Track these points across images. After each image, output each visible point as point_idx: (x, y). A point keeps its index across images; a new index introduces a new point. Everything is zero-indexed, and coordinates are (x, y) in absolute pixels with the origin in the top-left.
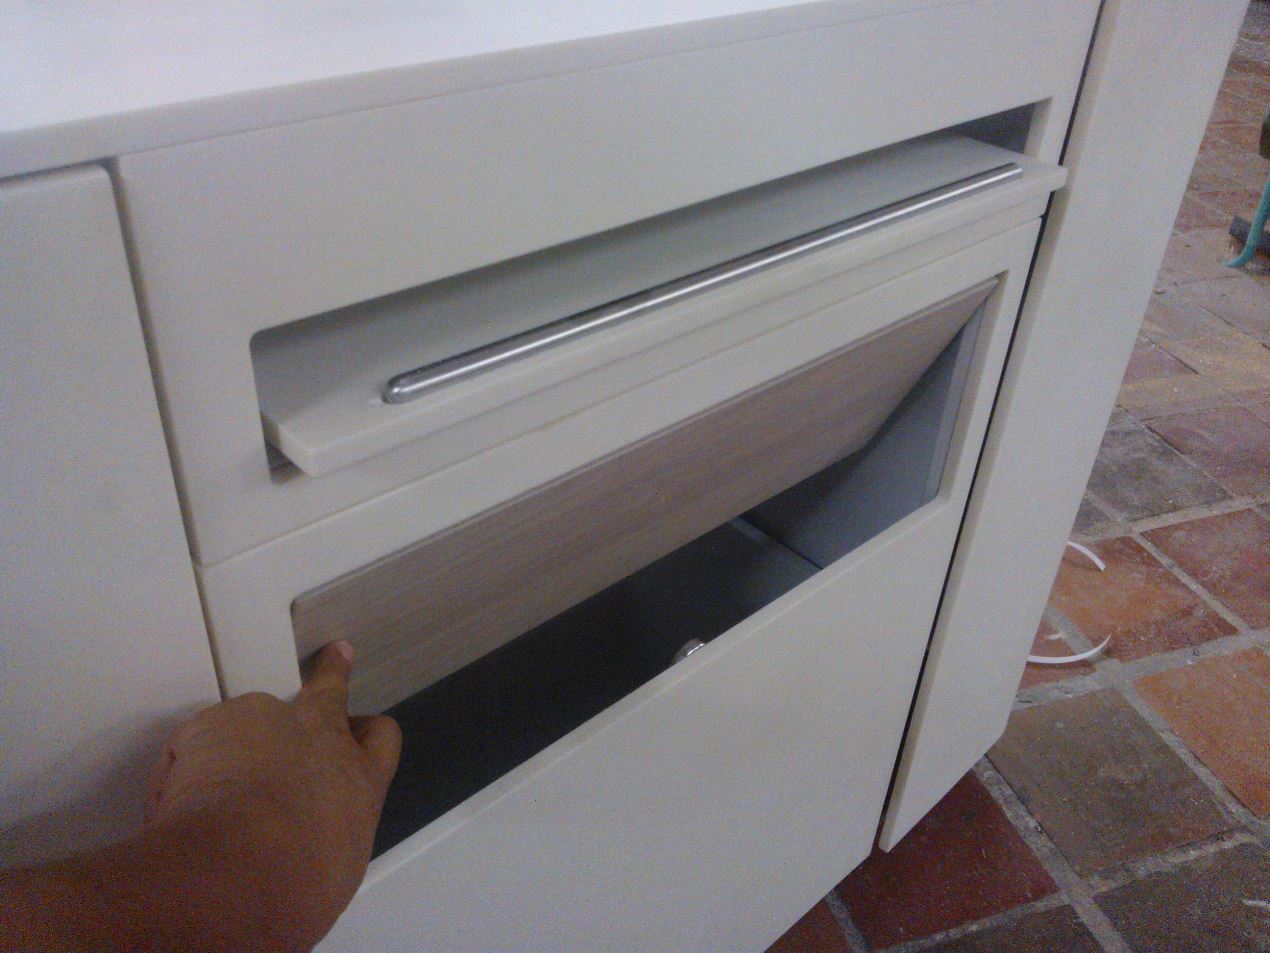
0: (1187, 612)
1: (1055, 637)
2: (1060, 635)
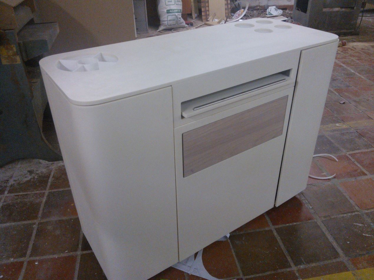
0: (356, 171)
1: (323, 174)
2: (325, 174)
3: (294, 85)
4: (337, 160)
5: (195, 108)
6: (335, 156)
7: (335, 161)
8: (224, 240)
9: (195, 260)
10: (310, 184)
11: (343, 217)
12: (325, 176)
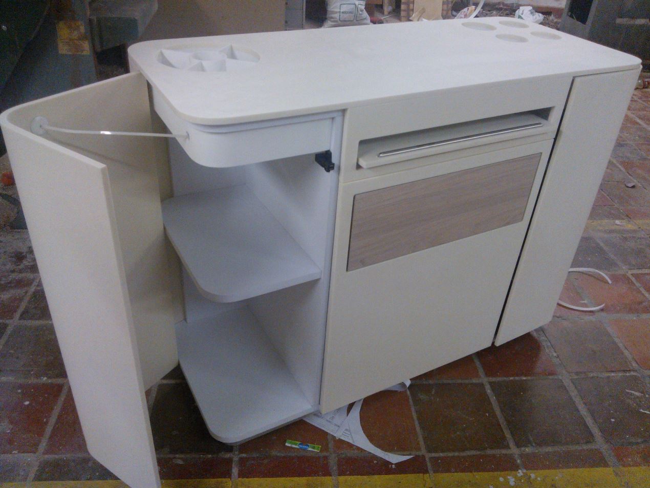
1: (583, 302)
2: (586, 302)
3: (554, 137)
4: (610, 282)
5: (380, 154)
6: (606, 274)
7: (607, 282)
8: (400, 389)
9: (347, 415)
10: (558, 315)
11: (608, 377)
12: (585, 305)
